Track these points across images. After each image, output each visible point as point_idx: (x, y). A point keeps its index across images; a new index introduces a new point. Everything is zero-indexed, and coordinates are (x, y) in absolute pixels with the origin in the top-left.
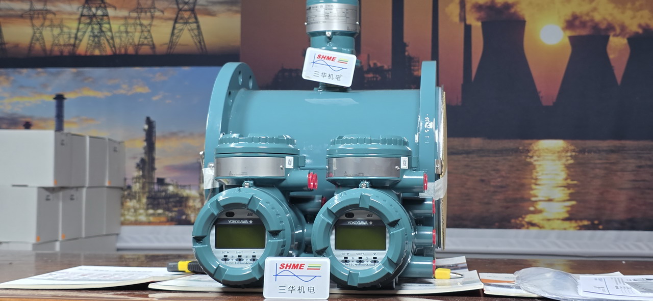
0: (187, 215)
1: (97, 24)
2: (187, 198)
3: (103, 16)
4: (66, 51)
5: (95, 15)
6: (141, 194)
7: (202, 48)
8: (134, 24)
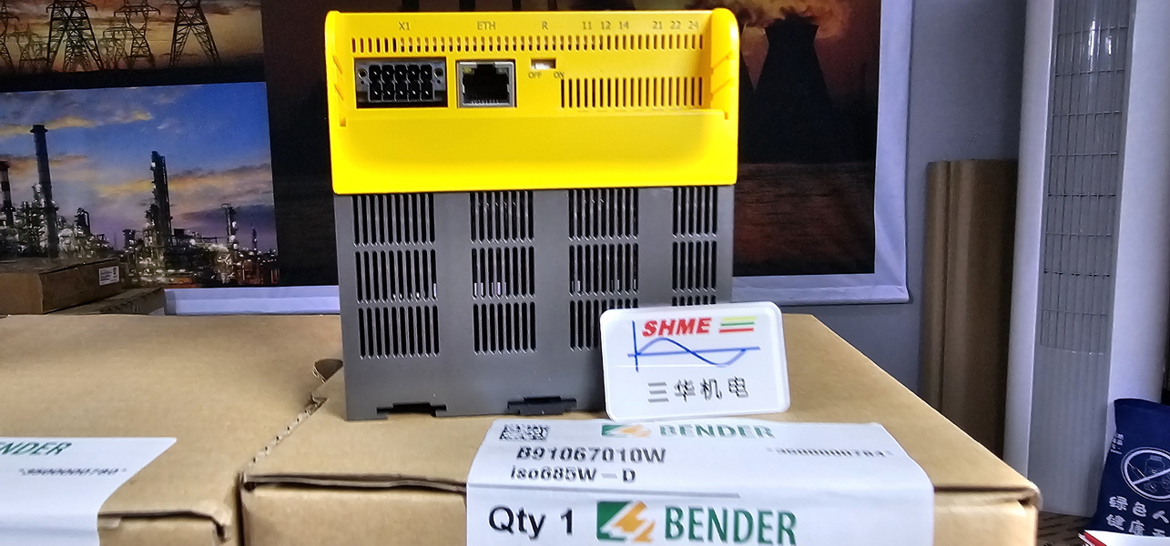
0: (217, 274)
1: (74, 31)
2: (215, 253)
3: (81, 18)
4: (39, 65)
5: (70, 17)
6: (157, 251)
7: (215, 59)
8: (124, 30)
